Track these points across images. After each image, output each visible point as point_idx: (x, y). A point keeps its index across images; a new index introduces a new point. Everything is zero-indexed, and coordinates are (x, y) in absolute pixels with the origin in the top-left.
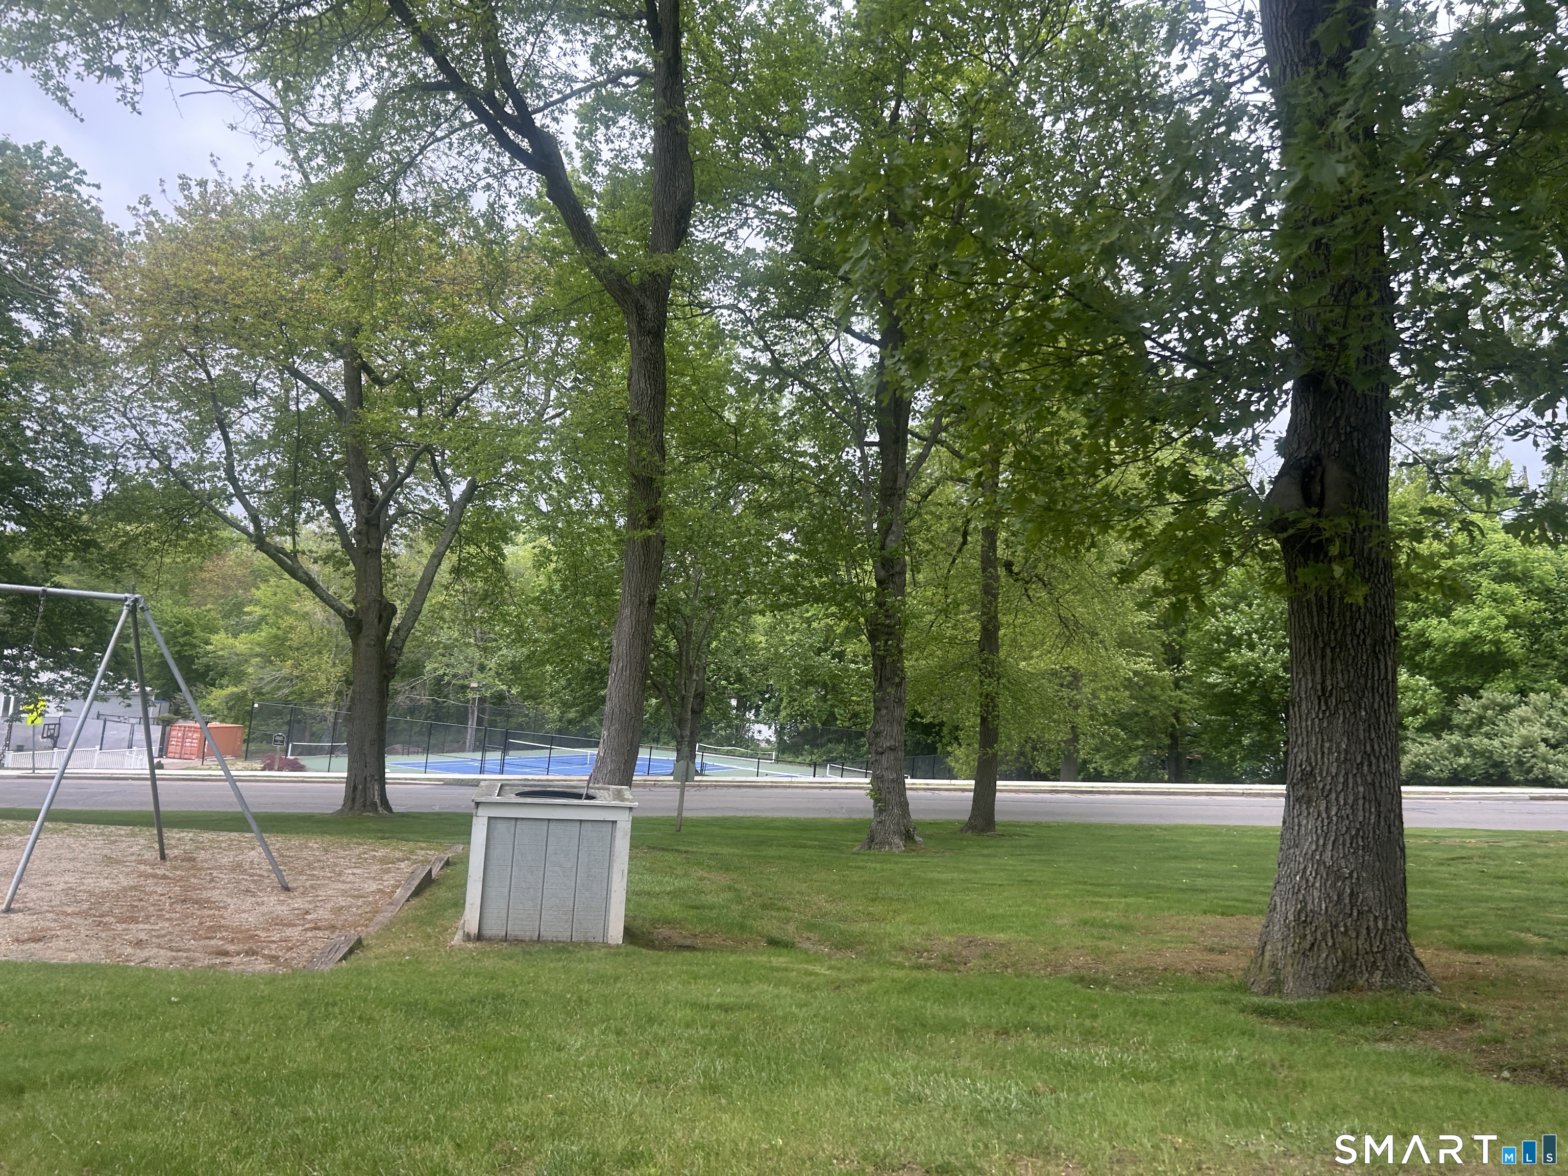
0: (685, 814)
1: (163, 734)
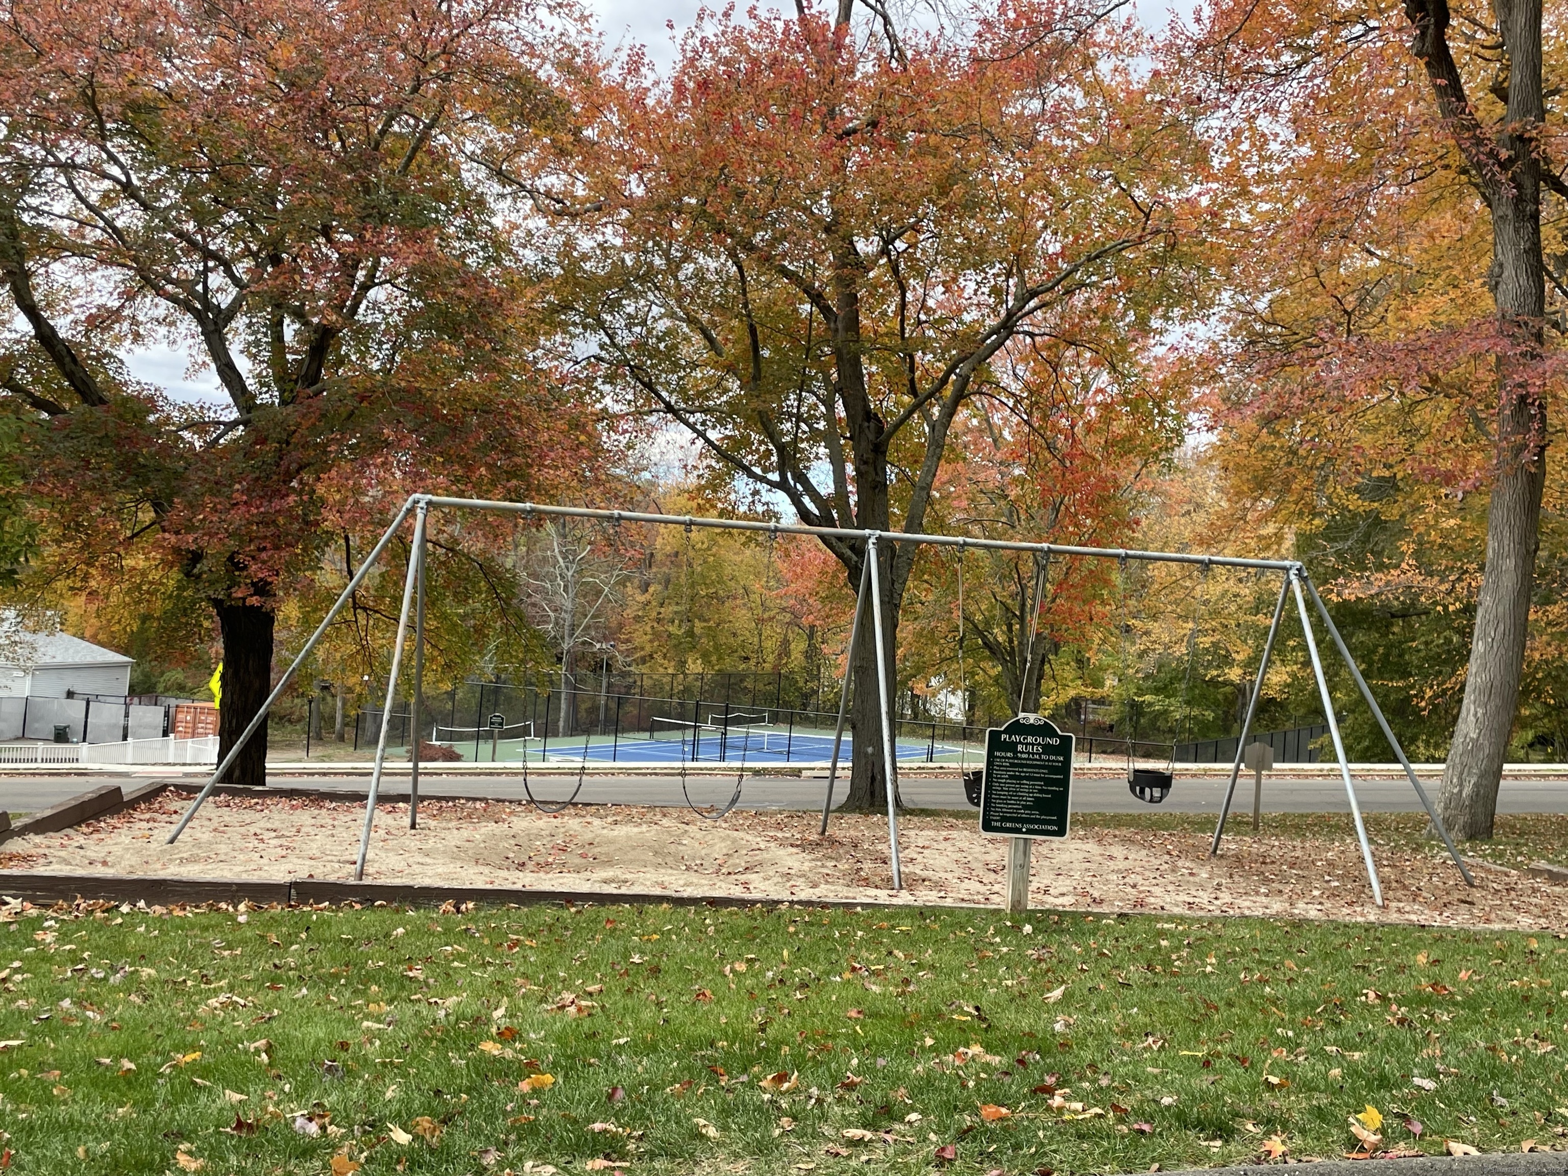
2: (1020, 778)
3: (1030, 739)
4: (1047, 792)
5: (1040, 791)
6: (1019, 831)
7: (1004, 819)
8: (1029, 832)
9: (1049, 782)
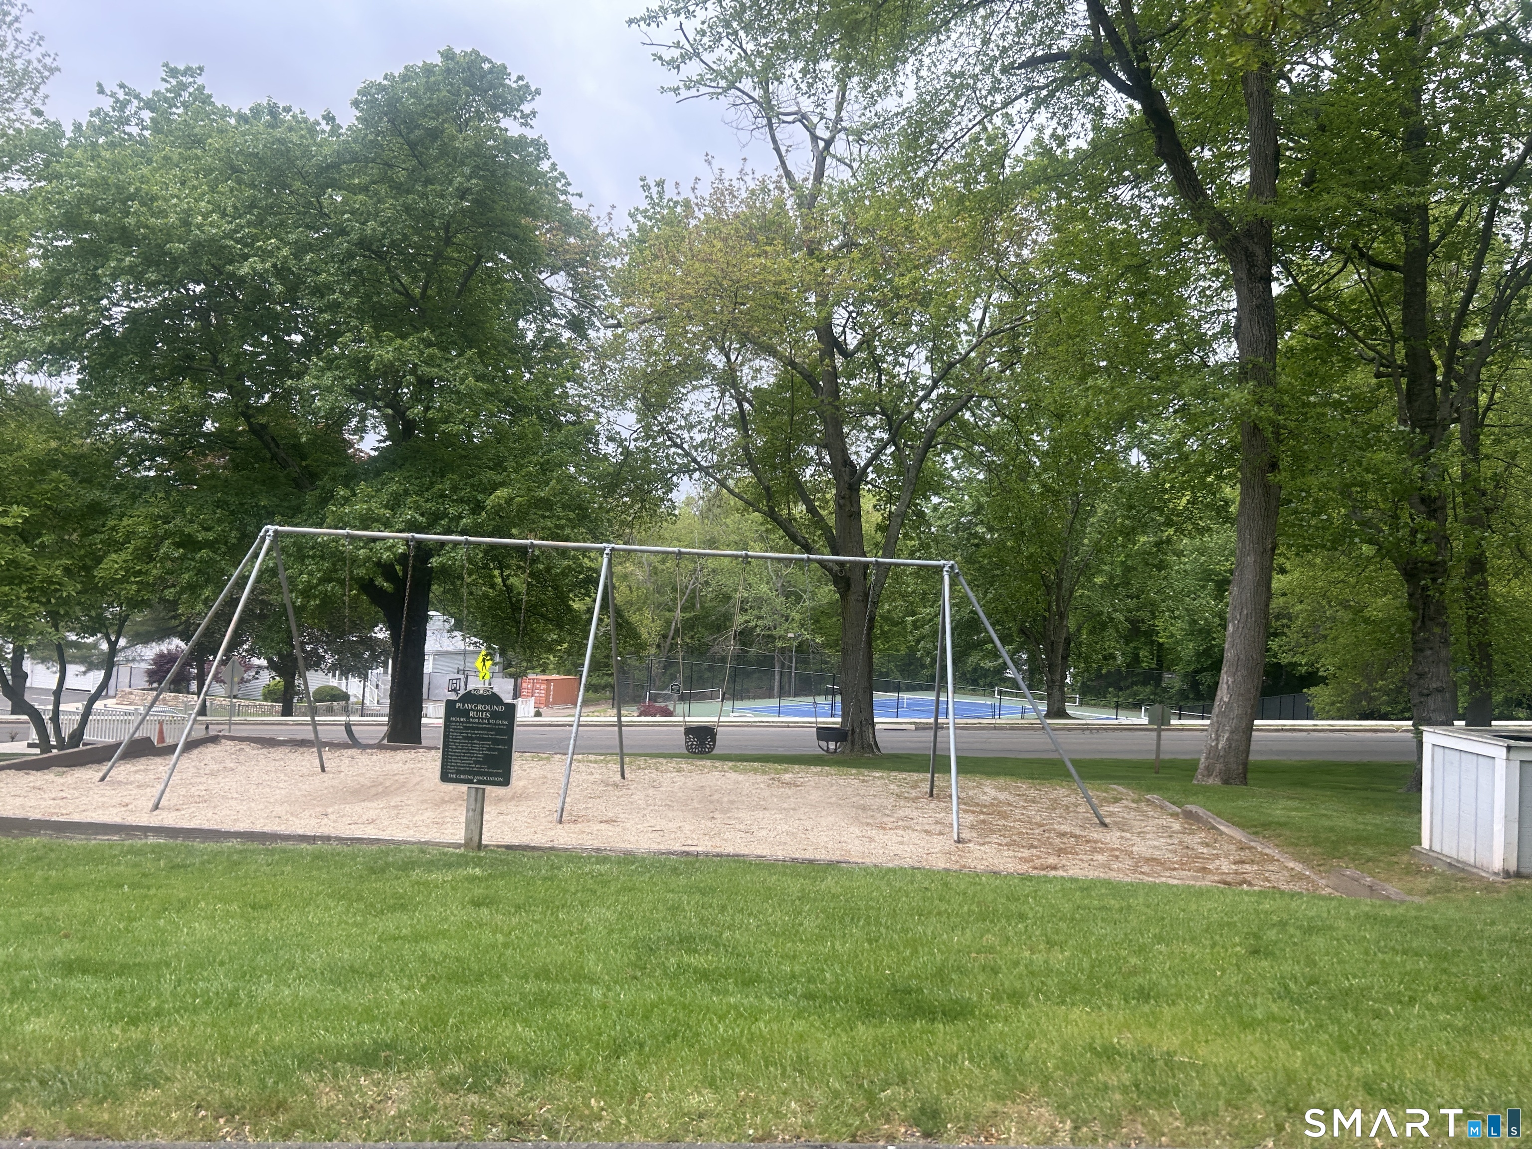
0: (1162, 756)
1: (516, 686)
2: (472, 738)
3: (480, 707)
4: (494, 750)
5: (489, 749)
6: (471, 782)
7: (459, 772)
8: (479, 782)
9: (496, 742)
